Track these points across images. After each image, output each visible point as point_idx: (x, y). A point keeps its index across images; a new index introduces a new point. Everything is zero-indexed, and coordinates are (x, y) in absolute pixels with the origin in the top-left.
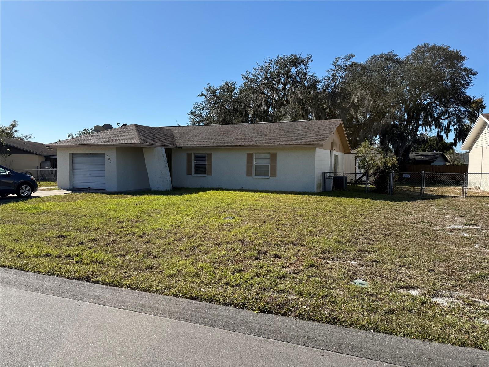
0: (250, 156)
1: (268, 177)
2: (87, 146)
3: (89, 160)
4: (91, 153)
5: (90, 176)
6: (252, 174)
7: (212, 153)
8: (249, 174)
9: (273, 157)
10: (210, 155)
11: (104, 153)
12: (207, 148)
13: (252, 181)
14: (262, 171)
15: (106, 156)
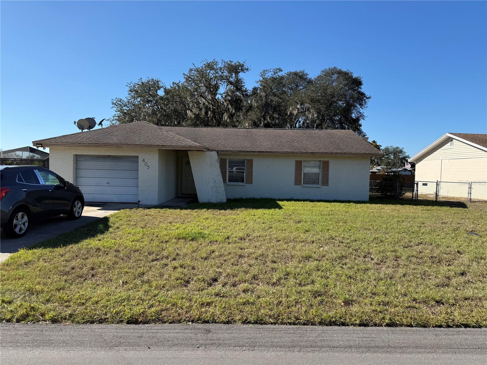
0: (299, 165)
1: (320, 186)
2: (115, 147)
3: (107, 164)
4: (109, 156)
5: (107, 185)
6: (300, 182)
7: (253, 159)
8: (297, 182)
9: (325, 166)
10: (251, 162)
11: (137, 157)
12: (251, 153)
13: (299, 190)
14: (312, 180)
15: (140, 161)
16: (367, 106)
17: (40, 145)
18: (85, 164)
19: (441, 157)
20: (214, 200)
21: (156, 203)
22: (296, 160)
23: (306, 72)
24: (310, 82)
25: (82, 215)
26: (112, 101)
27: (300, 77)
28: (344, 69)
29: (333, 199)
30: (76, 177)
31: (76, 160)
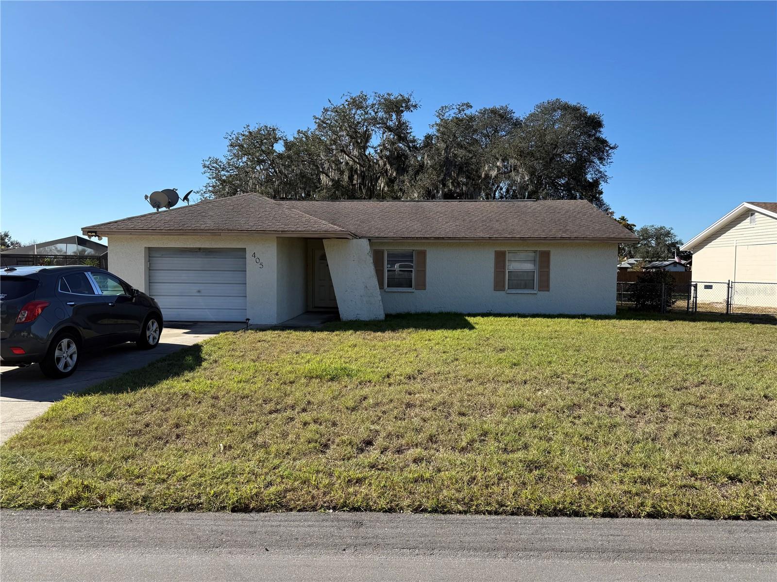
0: (500, 258)
1: (535, 292)
2: (209, 234)
3: (197, 262)
4: (200, 249)
5: (198, 294)
6: (504, 286)
7: (426, 250)
8: (499, 285)
9: (544, 259)
10: (423, 254)
11: (245, 248)
12: (424, 241)
13: (502, 299)
14: (522, 282)
15: (249, 255)
16: (611, 161)
17: (94, 234)
18: (162, 262)
19: (735, 242)
20: (365, 316)
21: (274, 322)
22: (495, 251)
23: (510, 108)
24: (517, 124)
25: (159, 342)
26: (203, 162)
27: (501, 116)
28: (573, 103)
29: (557, 312)
30: (150, 283)
31: (149, 257)
